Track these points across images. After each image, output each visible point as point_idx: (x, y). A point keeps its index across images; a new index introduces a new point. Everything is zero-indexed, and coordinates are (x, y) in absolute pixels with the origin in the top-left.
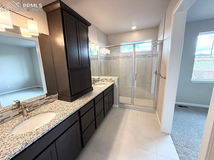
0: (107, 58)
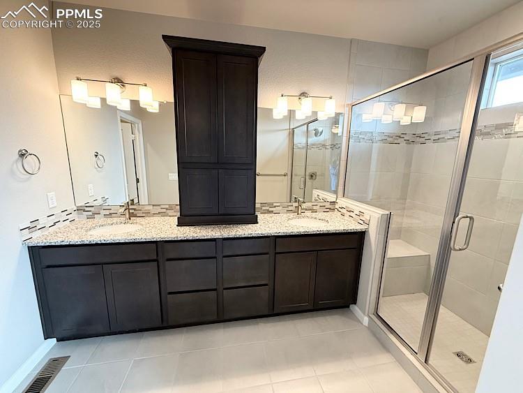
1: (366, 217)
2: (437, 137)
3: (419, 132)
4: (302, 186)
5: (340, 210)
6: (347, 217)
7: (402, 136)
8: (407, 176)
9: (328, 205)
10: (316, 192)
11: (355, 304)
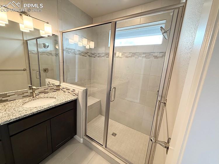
0: (88, 54)
1: (76, 92)
2: (99, 55)
3: (93, 52)
4: (38, 77)
5: (63, 89)
6: (66, 93)
7: (87, 53)
8: (90, 70)
9: (55, 88)
10: (48, 80)
11: (76, 135)
